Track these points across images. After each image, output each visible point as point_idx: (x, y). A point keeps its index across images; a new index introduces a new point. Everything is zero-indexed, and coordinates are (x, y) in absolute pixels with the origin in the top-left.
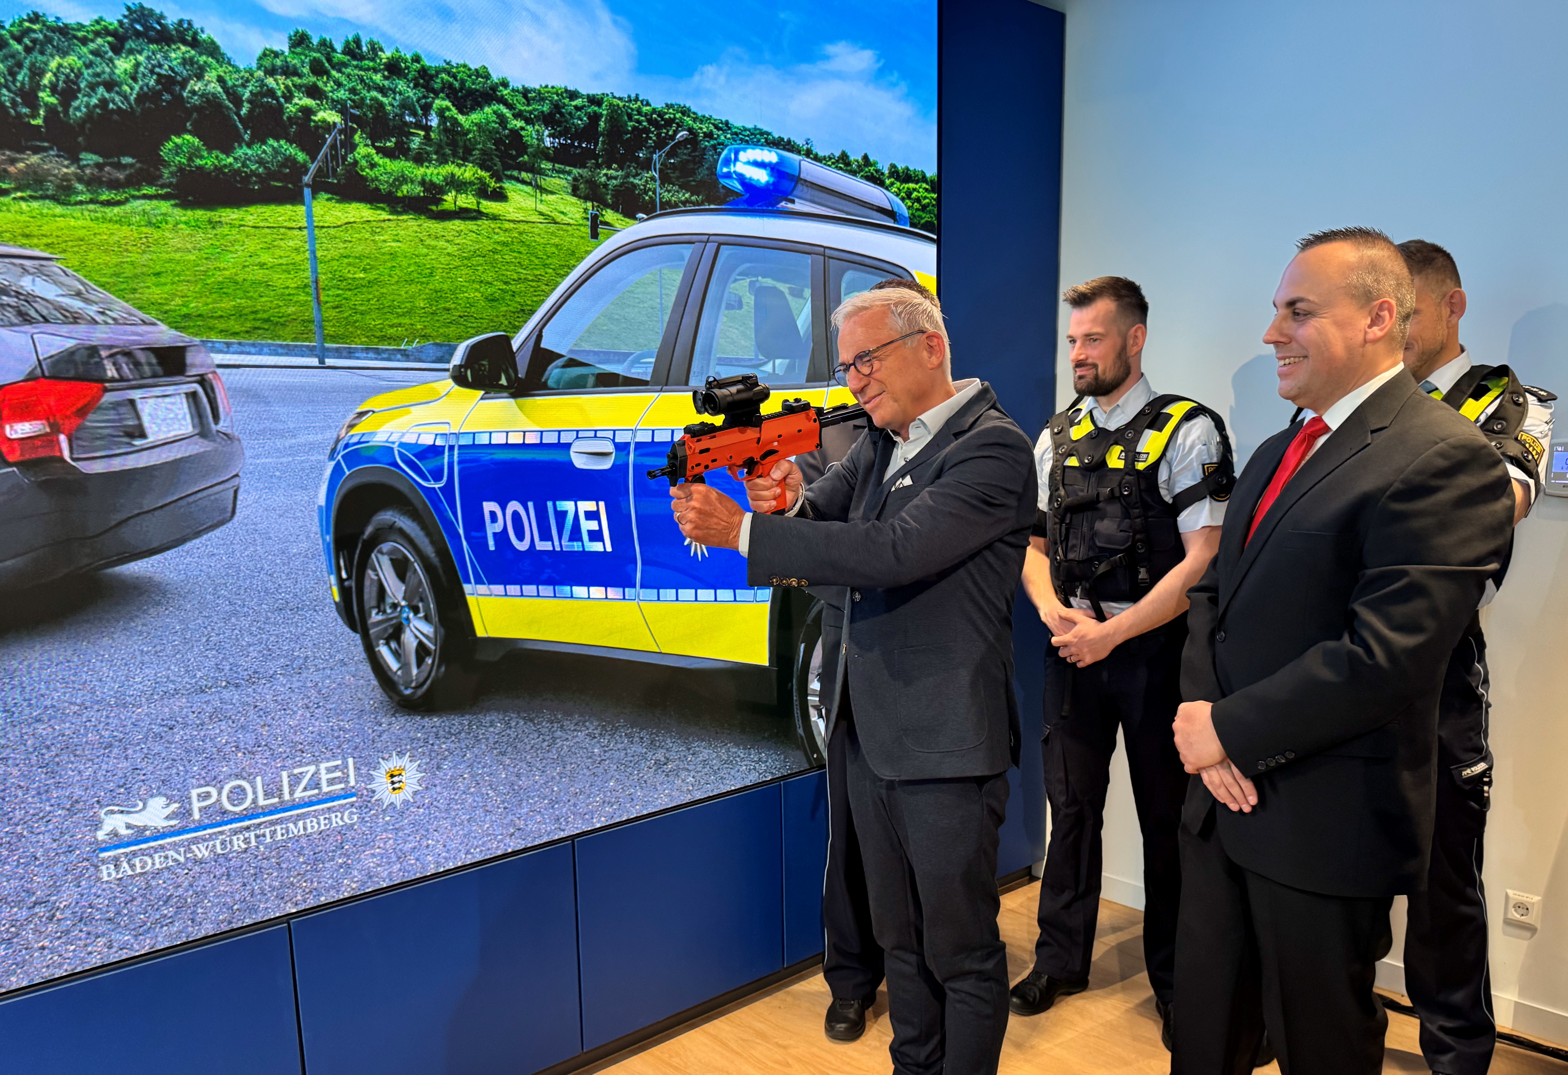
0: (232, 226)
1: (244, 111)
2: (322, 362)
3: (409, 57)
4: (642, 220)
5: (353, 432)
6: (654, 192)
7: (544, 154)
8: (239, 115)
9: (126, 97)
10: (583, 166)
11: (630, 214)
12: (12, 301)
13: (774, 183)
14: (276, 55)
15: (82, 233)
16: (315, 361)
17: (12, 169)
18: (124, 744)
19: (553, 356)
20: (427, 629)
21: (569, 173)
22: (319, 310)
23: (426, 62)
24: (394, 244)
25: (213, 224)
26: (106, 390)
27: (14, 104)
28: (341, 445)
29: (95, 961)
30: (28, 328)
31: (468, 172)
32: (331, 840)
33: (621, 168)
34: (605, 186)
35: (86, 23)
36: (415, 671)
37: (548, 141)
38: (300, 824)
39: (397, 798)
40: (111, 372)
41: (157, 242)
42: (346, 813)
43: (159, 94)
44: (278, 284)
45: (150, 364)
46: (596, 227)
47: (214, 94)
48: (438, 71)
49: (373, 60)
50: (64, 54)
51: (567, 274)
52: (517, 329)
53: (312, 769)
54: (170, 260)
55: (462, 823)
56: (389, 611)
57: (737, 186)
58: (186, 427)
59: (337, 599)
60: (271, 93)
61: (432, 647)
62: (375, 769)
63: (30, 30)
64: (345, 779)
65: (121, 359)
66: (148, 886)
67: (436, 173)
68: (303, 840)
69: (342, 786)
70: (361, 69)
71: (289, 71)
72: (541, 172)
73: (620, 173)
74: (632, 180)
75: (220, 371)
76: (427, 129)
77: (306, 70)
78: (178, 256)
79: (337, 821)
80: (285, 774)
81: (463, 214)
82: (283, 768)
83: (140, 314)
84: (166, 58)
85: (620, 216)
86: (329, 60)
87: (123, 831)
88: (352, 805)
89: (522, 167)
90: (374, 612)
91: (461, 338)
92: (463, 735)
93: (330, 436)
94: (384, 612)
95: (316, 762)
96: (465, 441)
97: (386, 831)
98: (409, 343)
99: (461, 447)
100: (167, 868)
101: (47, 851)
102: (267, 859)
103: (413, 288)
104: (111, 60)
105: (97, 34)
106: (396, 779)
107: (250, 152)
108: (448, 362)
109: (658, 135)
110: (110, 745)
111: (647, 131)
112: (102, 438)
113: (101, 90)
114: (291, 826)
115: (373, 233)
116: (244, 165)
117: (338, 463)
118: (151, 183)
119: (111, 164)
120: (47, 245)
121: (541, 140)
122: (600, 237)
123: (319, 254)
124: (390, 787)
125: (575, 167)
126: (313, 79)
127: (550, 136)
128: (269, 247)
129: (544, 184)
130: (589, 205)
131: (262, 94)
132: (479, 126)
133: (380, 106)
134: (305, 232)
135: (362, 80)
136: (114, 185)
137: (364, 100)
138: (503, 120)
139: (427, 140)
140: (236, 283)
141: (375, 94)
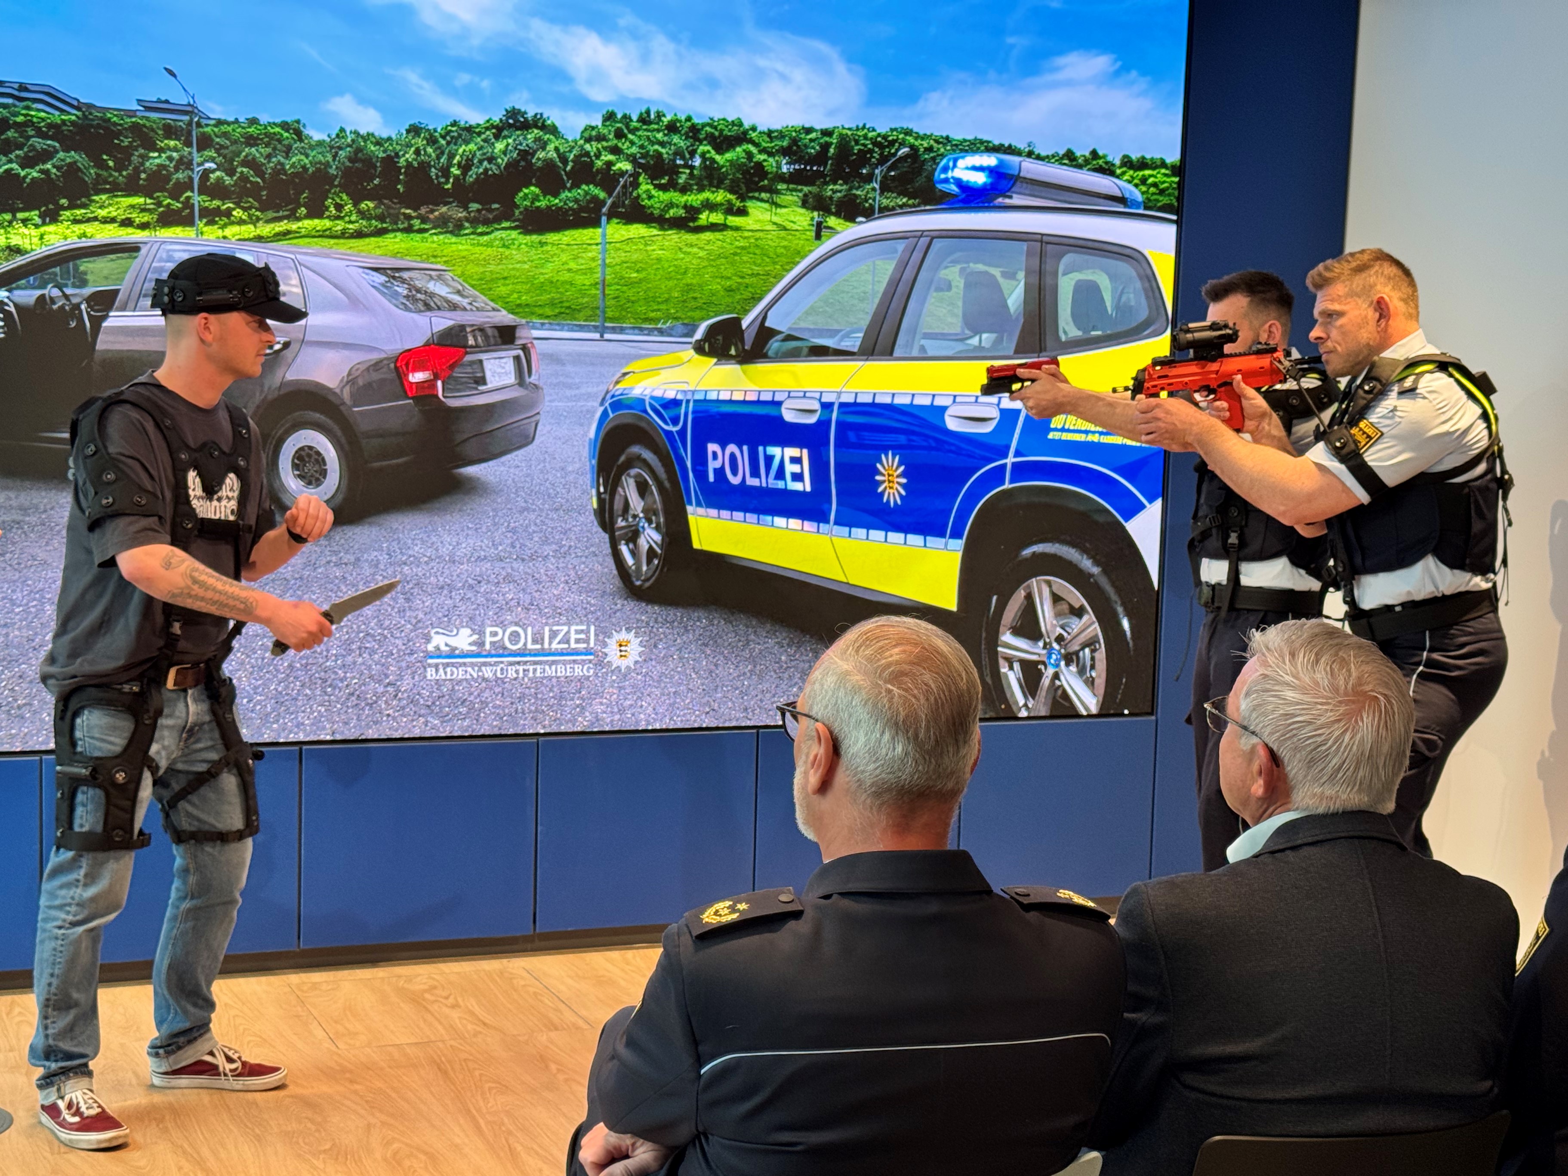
0: (553, 244)
1: (569, 168)
2: (602, 336)
3: (683, 118)
4: (861, 223)
5: (618, 386)
6: (874, 200)
7: (781, 178)
8: (565, 170)
9: (499, 167)
10: (812, 184)
11: (850, 217)
12: (422, 297)
13: (992, 184)
14: (593, 128)
15: (464, 253)
16: (597, 336)
17: (431, 216)
18: (451, 587)
19: (773, 333)
20: (657, 537)
21: (801, 191)
22: (604, 300)
23: (695, 120)
24: (660, 252)
25: (542, 244)
26: (467, 353)
27: (437, 176)
28: (609, 396)
29: (417, 733)
30: (428, 313)
31: (720, 196)
32: (573, 684)
33: (846, 183)
35: (481, 122)
36: (644, 568)
37: (785, 169)
38: (553, 667)
39: (624, 663)
40: (471, 342)
41: (507, 257)
42: (586, 667)
43: (519, 161)
44: (579, 282)
45: (494, 337)
46: (819, 230)
47: (551, 160)
48: (704, 126)
49: (657, 123)
50: (467, 142)
51: (792, 269)
52: (746, 312)
53: (565, 628)
54: (514, 269)
55: (669, 694)
56: (630, 520)
57: (954, 188)
58: (511, 379)
59: (595, 505)
60: (587, 154)
61: (659, 551)
62: (609, 637)
63: (451, 131)
64: (587, 641)
65: (478, 334)
66: (453, 689)
67: (694, 199)
68: (554, 680)
69: (585, 645)
70: (648, 130)
71: (600, 138)
72: (778, 192)
73: (845, 187)
74: (854, 192)
75: (535, 342)
76: (692, 168)
77: (611, 137)
78: (518, 266)
79: (578, 671)
80: (547, 629)
81: (713, 227)
82: (547, 624)
83: (492, 304)
84: (525, 139)
85: (841, 221)
86: (627, 127)
87: (443, 648)
88: (590, 661)
89: (762, 189)
90: (620, 519)
91: (703, 319)
92: (676, 624)
93: (603, 388)
94: (627, 520)
95: (569, 624)
96: (699, 396)
97: (612, 687)
98: (664, 323)
99: (695, 401)
100: (466, 680)
101: (399, 651)
102: (529, 688)
103: (671, 283)
104: (493, 144)
105: (487, 129)
106: (623, 648)
107: (569, 195)
108: (692, 336)
109: (881, 154)
110: (442, 588)
111: (871, 151)
112: (462, 384)
113: (485, 163)
114: (547, 667)
115: (646, 245)
116: (565, 204)
117: (606, 410)
118: (507, 220)
119: (487, 210)
120: (445, 262)
121: (779, 167)
122: (823, 238)
123: (608, 261)
124: (619, 654)
125: (806, 185)
126: (615, 141)
127: (787, 163)
128: (575, 258)
129: (778, 201)
130: (816, 214)
131: (581, 156)
132: (731, 161)
133: (660, 155)
134: (600, 247)
135: (648, 138)
136: (486, 222)
137: (648, 152)
138: (749, 155)
139: (691, 175)
140: (552, 282)
141: (656, 147)
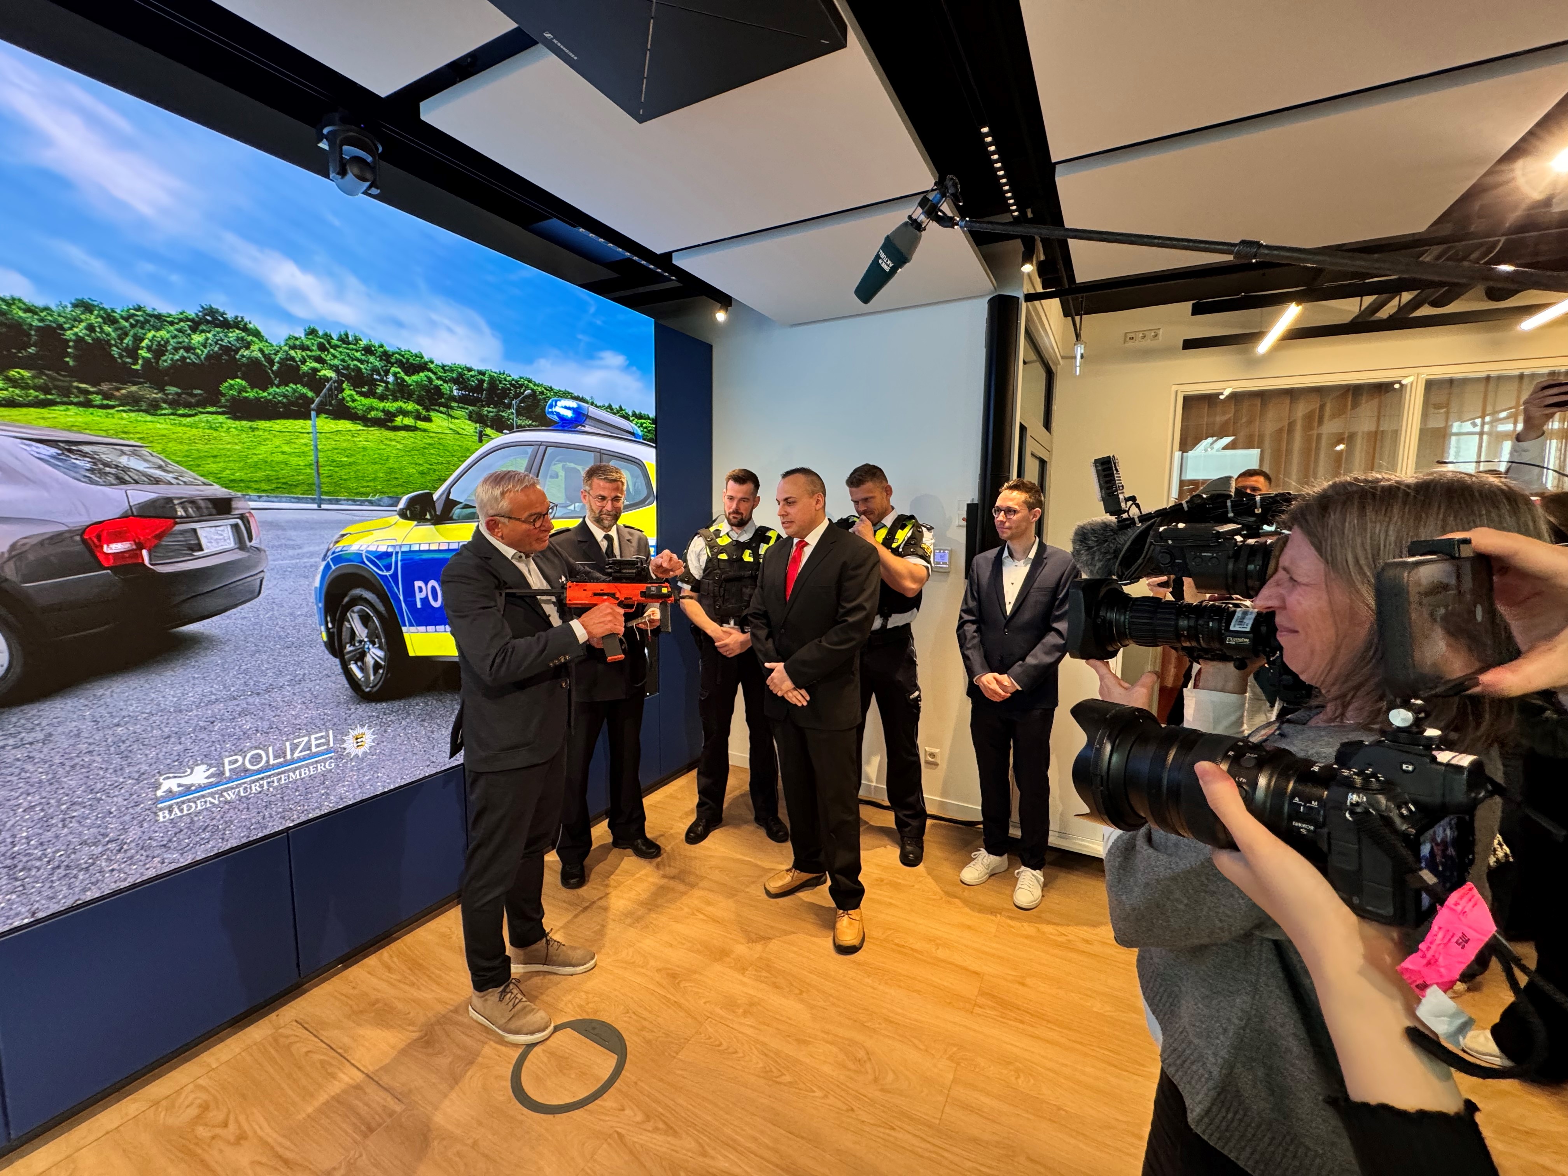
0: (265, 430)
1: (275, 368)
2: (319, 506)
3: (377, 345)
4: (506, 433)
5: (338, 545)
6: (513, 420)
7: (453, 398)
8: (272, 370)
9: (198, 356)
10: (475, 405)
11: (499, 430)
12: (113, 471)
13: (575, 418)
14: (297, 339)
15: (165, 432)
16: (315, 506)
17: (117, 394)
19: (455, 503)
20: (380, 653)
21: (467, 409)
22: (319, 478)
23: (387, 349)
24: (365, 443)
25: (253, 429)
26: (177, 523)
27: (121, 356)
28: (330, 553)
30: (123, 487)
31: (410, 406)
32: (317, 780)
33: (495, 407)
34: (487, 416)
35: (174, 314)
36: (372, 677)
37: (455, 393)
40: (181, 512)
41: (215, 439)
43: (220, 355)
44: (294, 463)
45: (207, 508)
46: (481, 437)
47: (256, 359)
48: (393, 354)
49: (355, 345)
50: (158, 330)
51: (465, 460)
52: (436, 489)
54: (224, 449)
55: (398, 762)
56: (357, 644)
57: (556, 418)
58: (230, 544)
59: (325, 639)
60: (293, 359)
61: (383, 663)
63: (135, 316)
65: (188, 505)
66: (192, 821)
67: (391, 406)
70: (348, 349)
71: (303, 348)
72: (452, 408)
73: (494, 410)
74: (501, 414)
75: (254, 512)
76: (387, 383)
77: (315, 348)
78: (229, 446)
81: (407, 428)
83: (202, 479)
84: (226, 336)
85: (495, 431)
86: (329, 343)
89: (441, 405)
90: (348, 646)
91: (404, 494)
92: (400, 712)
93: (323, 548)
94: (354, 645)
96: (405, 549)
97: (353, 771)
98: (373, 496)
99: (403, 552)
102: (275, 795)
103: (376, 467)
104: (189, 335)
105: (181, 320)
107: (278, 390)
108: (396, 506)
109: (515, 392)
111: (509, 389)
112: (173, 551)
113: (182, 351)
115: (353, 436)
116: (274, 397)
117: (328, 564)
118: (213, 405)
119: (186, 394)
120: (140, 438)
121: (451, 391)
122: (484, 442)
123: (319, 447)
125: (470, 406)
126: (319, 353)
127: (456, 389)
128: (288, 443)
129: (452, 414)
130: (478, 425)
131: (287, 360)
132: (417, 382)
133: (360, 369)
134: (311, 435)
135: (348, 355)
136: (188, 405)
137: (349, 365)
138: (430, 380)
139: (387, 388)
140: (266, 462)
141: (356, 363)
